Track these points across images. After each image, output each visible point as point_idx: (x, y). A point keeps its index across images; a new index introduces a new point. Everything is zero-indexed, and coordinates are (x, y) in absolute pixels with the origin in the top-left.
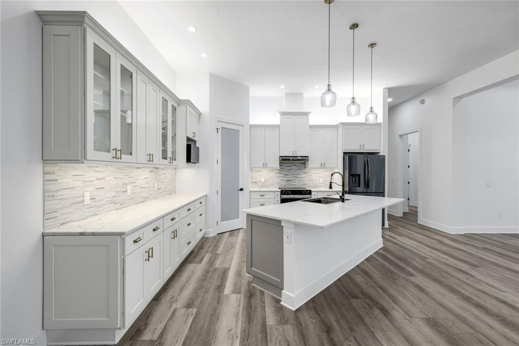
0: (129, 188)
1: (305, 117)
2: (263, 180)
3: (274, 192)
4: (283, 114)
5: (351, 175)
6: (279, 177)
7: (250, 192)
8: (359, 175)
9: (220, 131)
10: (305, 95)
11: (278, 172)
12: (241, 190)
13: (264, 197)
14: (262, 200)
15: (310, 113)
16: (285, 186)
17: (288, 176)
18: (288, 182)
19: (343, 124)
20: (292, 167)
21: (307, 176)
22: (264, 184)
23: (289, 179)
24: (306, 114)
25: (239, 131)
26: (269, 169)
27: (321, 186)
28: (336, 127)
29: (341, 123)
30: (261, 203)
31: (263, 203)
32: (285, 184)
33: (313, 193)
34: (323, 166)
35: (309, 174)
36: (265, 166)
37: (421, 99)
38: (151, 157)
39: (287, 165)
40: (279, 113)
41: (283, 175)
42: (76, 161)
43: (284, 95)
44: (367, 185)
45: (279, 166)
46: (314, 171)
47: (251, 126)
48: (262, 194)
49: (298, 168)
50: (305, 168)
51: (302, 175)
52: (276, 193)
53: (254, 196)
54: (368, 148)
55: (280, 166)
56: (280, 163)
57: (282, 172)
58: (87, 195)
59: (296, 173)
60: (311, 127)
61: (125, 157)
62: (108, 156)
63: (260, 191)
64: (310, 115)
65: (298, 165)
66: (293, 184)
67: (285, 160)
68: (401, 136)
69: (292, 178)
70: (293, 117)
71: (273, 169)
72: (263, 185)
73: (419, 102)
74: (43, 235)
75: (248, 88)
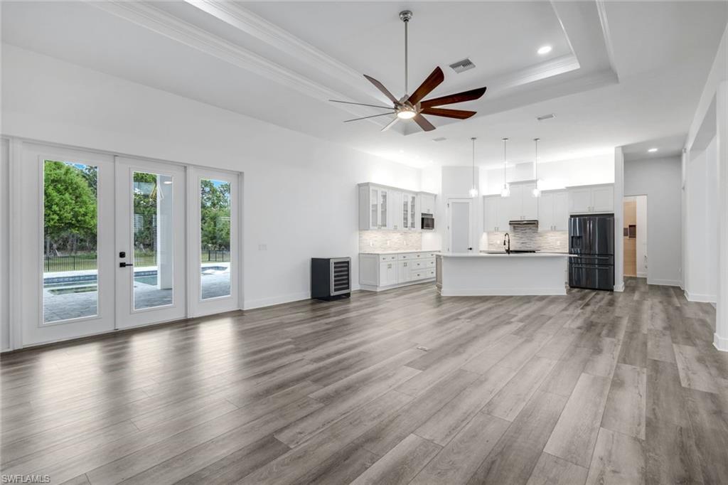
0: (388, 242)
9: (450, 205)
22: (500, 246)
25: (468, 203)
38: (396, 227)
39: (518, 228)
42: (367, 230)
57: (517, 236)
58: (371, 244)
61: (383, 228)
62: (376, 228)
74: (359, 254)
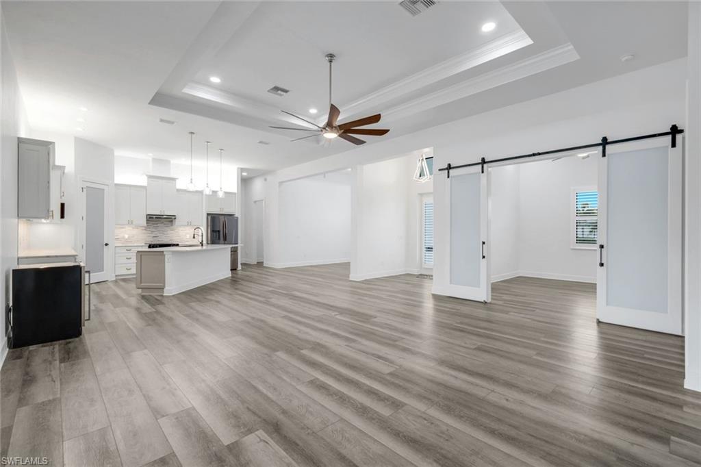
1: (172, 182)
2: (126, 236)
3: (142, 246)
4: (150, 177)
5: (213, 231)
6: (145, 233)
7: (115, 247)
8: (219, 231)
10: (172, 162)
11: (144, 228)
12: (106, 245)
13: (131, 251)
14: (128, 254)
17: (154, 233)
18: (155, 238)
20: (159, 225)
21: (174, 233)
23: (156, 236)
24: (174, 179)
26: (134, 226)
27: (188, 241)
28: (200, 192)
30: (127, 257)
32: (152, 240)
34: (189, 224)
35: (176, 231)
36: (130, 223)
40: (147, 175)
41: (149, 232)
43: (151, 159)
44: (225, 239)
45: (145, 224)
46: (180, 228)
47: (116, 185)
48: (127, 248)
49: (166, 226)
50: (172, 225)
51: (169, 232)
53: (118, 250)
54: (226, 211)
55: (147, 223)
56: (147, 221)
57: (148, 229)
59: (163, 230)
60: (178, 190)
63: (126, 246)
64: (177, 180)
65: (164, 223)
66: (159, 239)
67: (151, 219)
68: (255, 202)
69: (159, 235)
70: (160, 181)
71: (137, 227)
73: (263, 180)
75: (112, 150)
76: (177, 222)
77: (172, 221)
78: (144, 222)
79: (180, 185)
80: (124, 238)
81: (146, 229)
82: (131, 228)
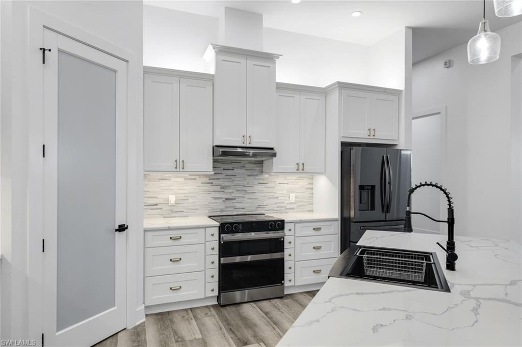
1: (268, 65)
2: (172, 199)
3: (205, 227)
4: (223, 51)
5: (362, 188)
6: (210, 192)
7: (146, 231)
8: (373, 188)
9: (51, 57)
11: (208, 180)
12: (122, 228)
13: (181, 240)
14: (175, 250)
15: (278, 56)
16: (222, 211)
17: (227, 190)
18: (229, 203)
19: (342, 86)
20: (236, 171)
21: (265, 189)
22: (175, 209)
23: (230, 197)
24: (269, 58)
26: (187, 175)
27: (293, 209)
28: (324, 92)
29: (338, 83)
30: (172, 257)
31: (177, 257)
32: (222, 207)
33: (287, 226)
34: (300, 169)
35: (270, 185)
36: (179, 166)
37: (446, 59)
39: (226, 166)
40: (215, 48)
41: (218, 188)
43: (222, 11)
44: (387, 208)
45: (211, 169)
46: (280, 179)
48: (175, 234)
49: (249, 173)
50: (262, 171)
51: (257, 188)
52: (210, 231)
53: (155, 241)
55: (213, 167)
56: (215, 161)
57: (215, 182)
59: (245, 183)
60: (280, 87)
63: (169, 229)
64: (278, 61)
65: (248, 166)
66: (238, 205)
67: (225, 156)
69: (236, 194)
70: (243, 61)
71: (195, 175)
72: (174, 211)
73: (443, 64)
76: (277, 163)
77: (262, 162)
78: (206, 164)
79: (284, 74)
80: (167, 202)
81: (211, 180)
82: (182, 180)
